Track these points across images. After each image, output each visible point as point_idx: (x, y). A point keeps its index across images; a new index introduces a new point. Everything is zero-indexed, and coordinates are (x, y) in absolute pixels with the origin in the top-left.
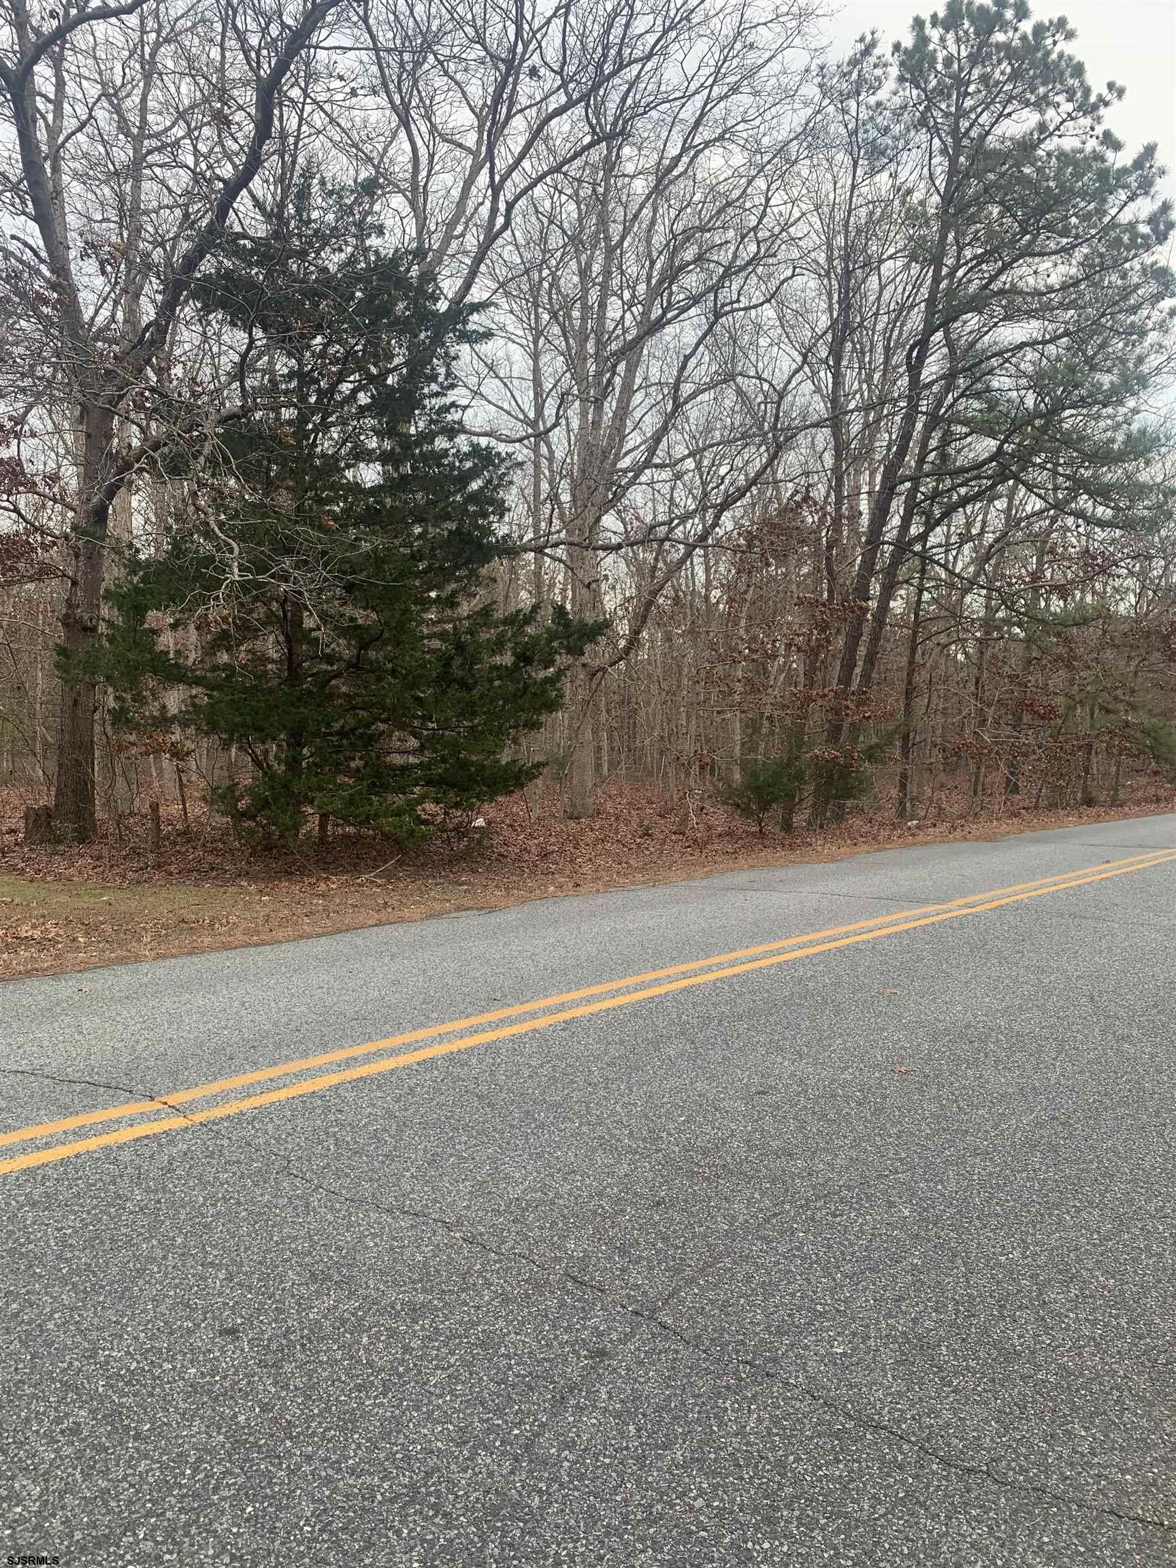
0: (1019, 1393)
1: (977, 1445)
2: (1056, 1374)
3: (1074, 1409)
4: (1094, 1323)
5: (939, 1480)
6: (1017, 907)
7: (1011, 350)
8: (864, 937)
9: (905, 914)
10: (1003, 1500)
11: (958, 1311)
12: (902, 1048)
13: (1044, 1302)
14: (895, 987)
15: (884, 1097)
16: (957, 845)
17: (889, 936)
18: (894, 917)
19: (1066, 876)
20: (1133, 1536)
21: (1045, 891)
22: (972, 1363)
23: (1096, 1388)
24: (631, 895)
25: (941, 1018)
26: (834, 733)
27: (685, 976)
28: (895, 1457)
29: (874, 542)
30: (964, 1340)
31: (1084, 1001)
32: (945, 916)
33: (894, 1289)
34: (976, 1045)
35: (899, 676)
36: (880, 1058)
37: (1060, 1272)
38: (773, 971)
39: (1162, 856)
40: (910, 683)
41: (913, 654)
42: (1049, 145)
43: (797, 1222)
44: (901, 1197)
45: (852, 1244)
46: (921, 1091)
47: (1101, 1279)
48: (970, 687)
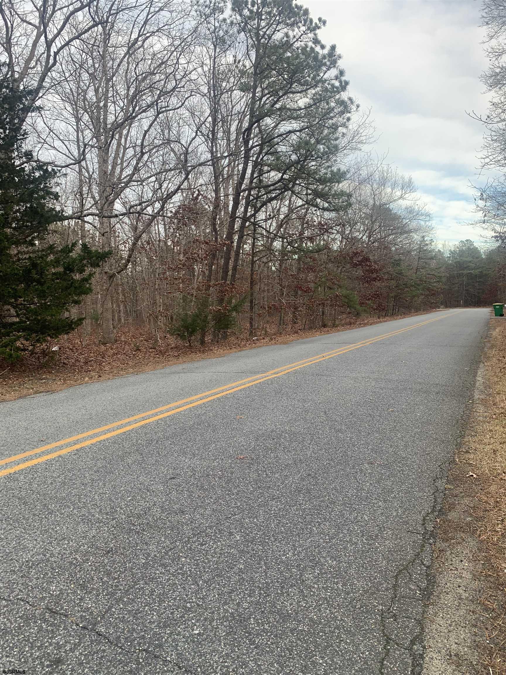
0: (290, 641)
2: (308, 625)
3: (317, 646)
4: (326, 589)
6: (296, 372)
7: (286, 134)
8: (230, 391)
9: (248, 379)
11: (260, 594)
12: (243, 446)
13: (303, 581)
14: (241, 414)
15: (232, 473)
16: (272, 347)
17: (241, 390)
18: (244, 381)
19: (315, 357)
21: (307, 364)
22: (266, 627)
23: (327, 629)
24: (125, 380)
25: (261, 428)
27: (144, 419)
29: (233, 217)
30: (263, 612)
31: (322, 414)
32: (265, 379)
33: (229, 586)
34: (275, 440)
35: (249, 276)
36: (232, 452)
37: (311, 561)
38: (186, 412)
39: (352, 347)
40: (252, 279)
41: (252, 266)
42: (297, 45)
43: (182, 552)
44: (236, 529)
45: (209, 562)
46: (249, 467)
47: (330, 562)
48: (277, 281)
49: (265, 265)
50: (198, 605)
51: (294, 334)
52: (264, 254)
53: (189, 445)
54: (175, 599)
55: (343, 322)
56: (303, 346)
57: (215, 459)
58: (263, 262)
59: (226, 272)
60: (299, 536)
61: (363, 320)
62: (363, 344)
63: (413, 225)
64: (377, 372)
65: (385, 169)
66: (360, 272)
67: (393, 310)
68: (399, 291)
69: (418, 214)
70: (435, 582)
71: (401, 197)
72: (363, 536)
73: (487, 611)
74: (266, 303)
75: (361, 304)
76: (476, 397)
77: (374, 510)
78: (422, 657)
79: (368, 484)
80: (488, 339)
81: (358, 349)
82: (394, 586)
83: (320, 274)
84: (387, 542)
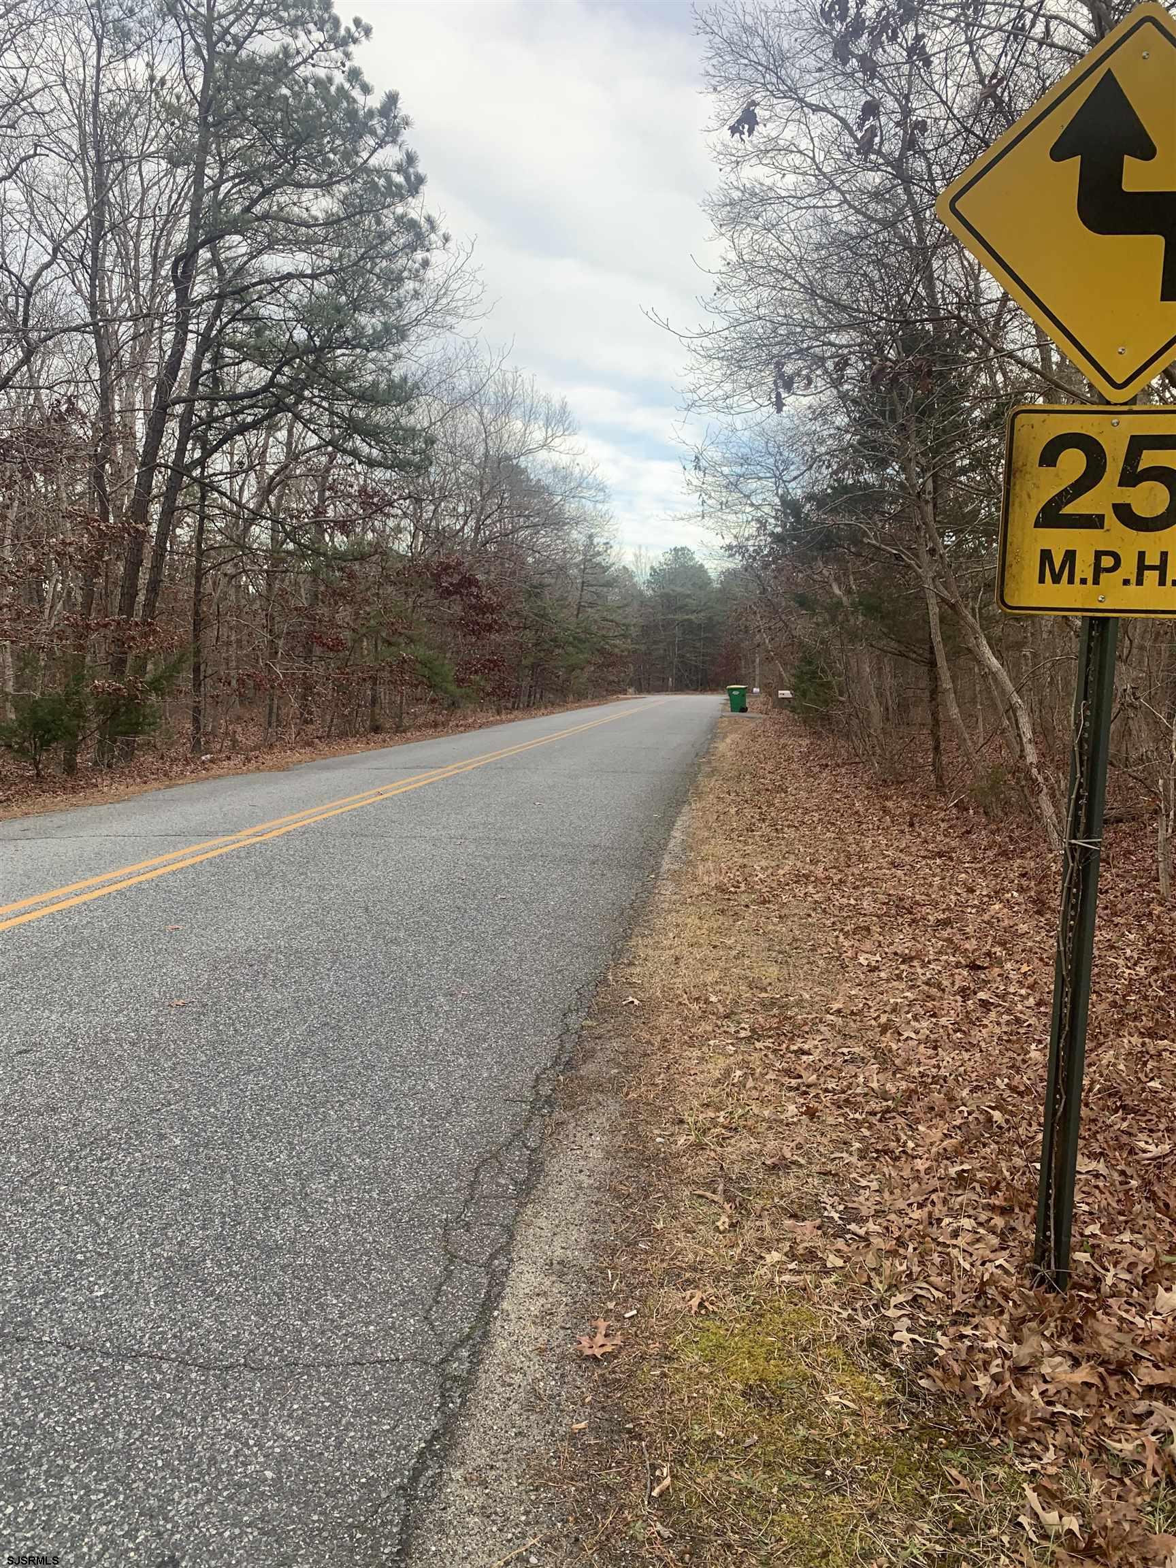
0: (279, 1282)
1: (237, 1341)
2: (313, 1256)
3: (328, 1282)
4: (349, 1203)
5: (197, 1386)
6: (305, 831)
7: (279, 279)
8: (148, 876)
9: (192, 849)
10: (258, 1385)
11: (224, 1222)
12: (183, 982)
13: (306, 1194)
14: (177, 922)
15: (160, 1033)
16: (251, 776)
17: (174, 873)
18: (181, 852)
19: (350, 799)
20: (373, 1377)
21: (331, 814)
22: (235, 1268)
23: (348, 1258)
25: (223, 946)
26: (118, 666)
28: (154, 1380)
29: (149, 463)
30: (228, 1249)
31: (359, 912)
32: (233, 847)
33: (161, 1218)
34: (255, 967)
35: (189, 606)
36: (157, 995)
37: (322, 1163)
38: (44, 923)
39: (435, 775)
40: (197, 613)
41: (198, 584)
42: (304, 71)
43: (58, 1176)
44: (172, 1128)
45: (118, 1185)
46: (198, 1021)
47: (358, 1161)
48: (261, 619)
49: (229, 582)
50: (99, 1254)
51: (303, 747)
52: (226, 554)
53: (57, 986)
54: (50, 1252)
55: (420, 721)
56: (325, 775)
57: (121, 1011)
58: (226, 575)
59: (130, 595)
60: (301, 1128)
61: (465, 718)
62: (459, 768)
63: (571, 508)
64: (481, 827)
65: (509, 376)
66: (455, 608)
67: (530, 696)
68: (542, 654)
69: (579, 485)
70: (543, 1170)
71: (544, 445)
72: (422, 1115)
73: (618, 1198)
74: (233, 673)
75: (460, 681)
76: (665, 867)
77: (448, 1072)
78: (505, 1273)
79: (441, 1031)
80: (708, 757)
81: (447, 779)
82: (472, 1185)
83: (367, 609)
84: (466, 1121)
